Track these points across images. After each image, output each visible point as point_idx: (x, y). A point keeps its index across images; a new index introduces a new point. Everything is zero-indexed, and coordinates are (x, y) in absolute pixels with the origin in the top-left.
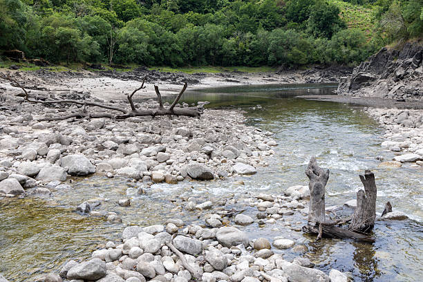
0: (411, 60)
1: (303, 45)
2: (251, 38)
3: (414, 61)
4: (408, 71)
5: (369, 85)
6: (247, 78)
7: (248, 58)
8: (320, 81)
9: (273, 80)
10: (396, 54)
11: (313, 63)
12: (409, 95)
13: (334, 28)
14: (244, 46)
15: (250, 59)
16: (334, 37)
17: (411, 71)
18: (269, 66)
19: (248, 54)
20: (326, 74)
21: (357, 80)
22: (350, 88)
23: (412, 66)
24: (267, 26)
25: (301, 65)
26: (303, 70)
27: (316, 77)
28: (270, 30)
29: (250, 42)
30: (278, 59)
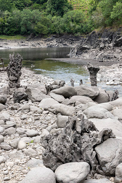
0: (107, 39)
1: (44, 20)
2: (8, 15)
3: (109, 40)
4: (106, 45)
5: (86, 52)
6: (6, 44)
7: (6, 29)
8: (56, 46)
9: (25, 45)
10: (100, 35)
11: (52, 33)
12: (105, 58)
13: (65, 9)
14: (3, 21)
15: (8, 30)
16: (65, 15)
17: (107, 45)
18: (22, 35)
19: (7, 26)
20: (60, 41)
21: (80, 49)
22: (77, 54)
23: (108, 42)
24: (18, 6)
25: (44, 35)
26: (45, 38)
27: (54, 43)
28: (22, 10)
29: (7, 18)
30: (28, 30)
